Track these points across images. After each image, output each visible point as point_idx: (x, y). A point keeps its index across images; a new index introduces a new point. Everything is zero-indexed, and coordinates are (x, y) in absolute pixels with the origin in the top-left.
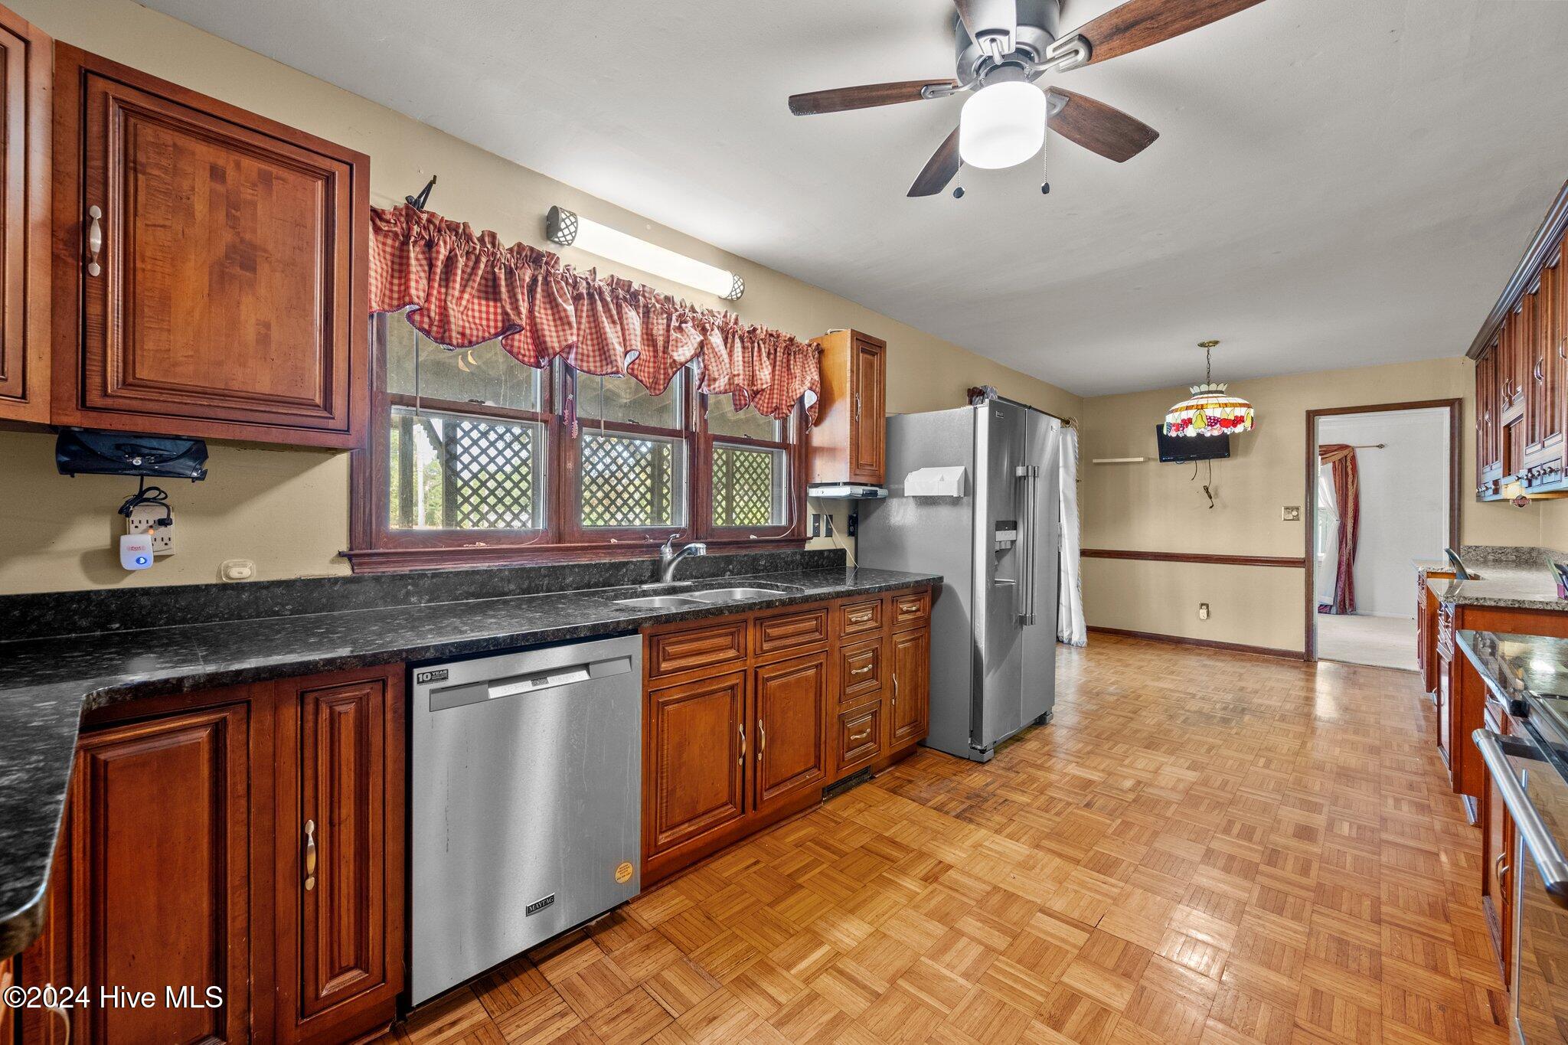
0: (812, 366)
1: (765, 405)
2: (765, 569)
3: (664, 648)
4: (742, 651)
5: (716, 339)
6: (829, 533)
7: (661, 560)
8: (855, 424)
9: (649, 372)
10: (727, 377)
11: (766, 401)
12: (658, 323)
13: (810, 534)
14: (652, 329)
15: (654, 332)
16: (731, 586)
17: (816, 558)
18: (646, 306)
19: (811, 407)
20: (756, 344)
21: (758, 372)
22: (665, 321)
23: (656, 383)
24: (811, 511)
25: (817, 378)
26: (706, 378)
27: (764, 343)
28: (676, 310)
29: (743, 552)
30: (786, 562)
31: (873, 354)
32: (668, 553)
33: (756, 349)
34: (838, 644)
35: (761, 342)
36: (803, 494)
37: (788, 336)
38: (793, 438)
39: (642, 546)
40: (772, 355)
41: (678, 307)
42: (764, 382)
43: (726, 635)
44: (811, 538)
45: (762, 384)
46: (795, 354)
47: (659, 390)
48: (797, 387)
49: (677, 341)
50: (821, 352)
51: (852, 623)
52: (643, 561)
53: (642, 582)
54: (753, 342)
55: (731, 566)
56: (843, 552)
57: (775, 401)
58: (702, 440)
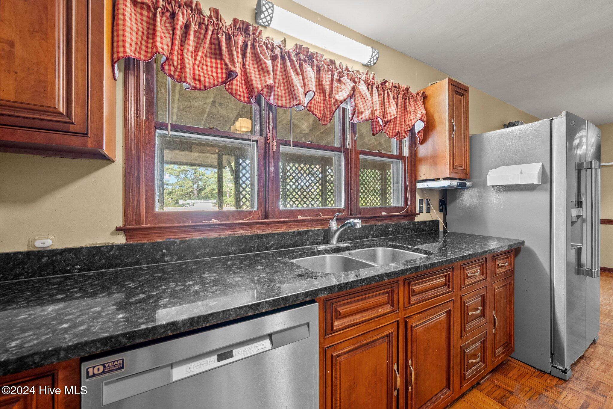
0: (420, 106)
1: (391, 131)
2: (392, 233)
3: (336, 309)
4: (395, 305)
5: (362, 87)
6: (429, 211)
7: (329, 229)
8: (452, 139)
9: (320, 110)
10: (370, 110)
11: (392, 129)
12: (326, 78)
13: (417, 211)
14: (322, 81)
15: (324, 83)
16: (374, 246)
17: (422, 226)
18: (318, 66)
19: (419, 132)
20: (386, 92)
21: (388, 109)
22: (330, 76)
23: (325, 117)
24: (418, 197)
25: (424, 112)
26: (356, 112)
27: (391, 91)
28: (337, 69)
29: (379, 223)
30: (405, 229)
31: (462, 95)
32: (334, 225)
33: (386, 95)
34: (460, 294)
35: (389, 91)
36: (413, 187)
37: (406, 87)
38: (406, 152)
39: (317, 220)
40: (396, 98)
41: (338, 67)
42: (392, 114)
43: (383, 294)
44: (419, 214)
45: (391, 116)
46: (409, 99)
47: (327, 121)
48: (412, 118)
49: (338, 88)
50: (425, 97)
51: (468, 277)
52: (318, 230)
53: (318, 243)
54: (384, 91)
55: (372, 232)
57: (397, 128)
58: (353, 153)
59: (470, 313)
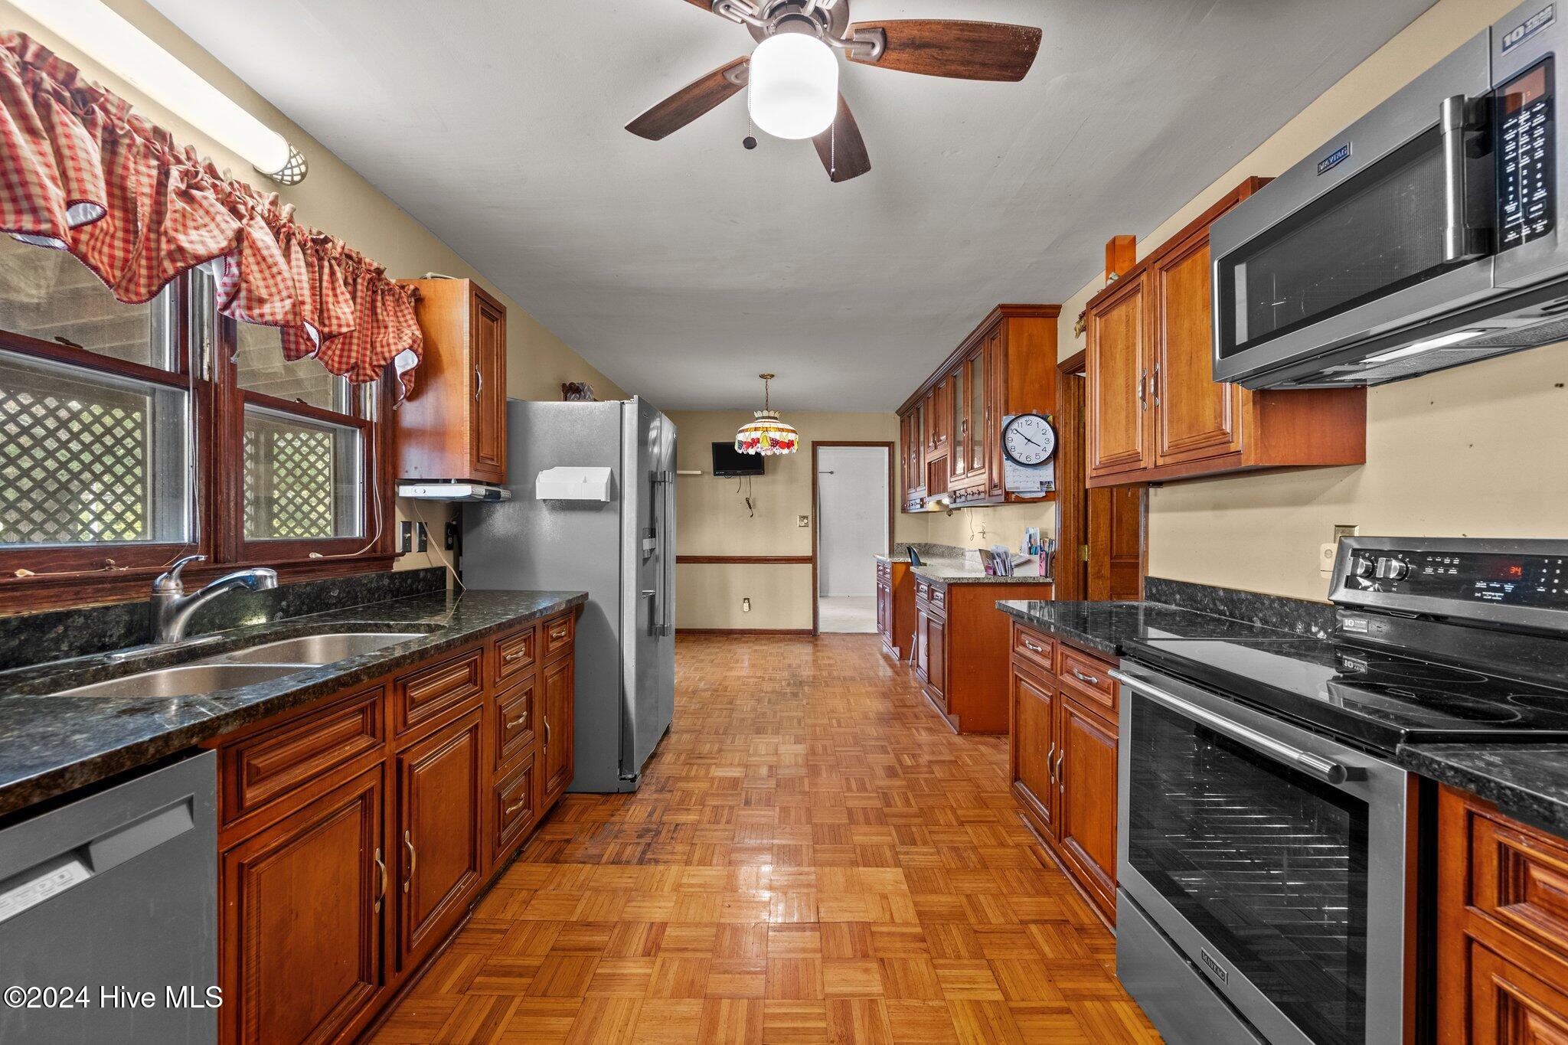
0: (408, 317)
1: (336, 359)
2: (339, 602)
4: (379, 733)
5: (261, 234)
6: (423, 547)
7: (155, 604)
8: (475, 403)
9: (112, 257)
10: (288, 303)
11: (338, 352)
12: (137, 172)
13: (399, 548)
14: (124, 178)
15: (131, 183)
16: (298, 633)
17: (409, 581)
18: (110, 130)
19: (404, 374)
20: (326, 264)
21: (331, 306)
22: (154, 172)
23: (130, 280)
24: (400, 517)
25: (418, 333)
26: (243, 294)
27: (339, 265)
28: (179, 161)
29: (303, 580)
30: (369, 591)
31: (493, 319)
32: (172, 590)
33: (326, 270)
34: (493, 694)
35: (333, 262)
36: (389, 493)
37: (375, 265)
38: (371, 410)
39: (101, 580)
40: (352, 284)
41: (183, 157)
42: (343, 322)
43: (353, 714)
44: (402, 554)
45: (340, 326)
46: (383, 293)
47: (137, 294)
48: (391, 341)
49: (184, 216)
50: (419, 301)
51: (508, 663)
52: (107, 608)
53: (115, 647)
54: (321, 259)
55: (284, 603)
56: (443, 570)
57: (354, 354)
59: (509, 726)
